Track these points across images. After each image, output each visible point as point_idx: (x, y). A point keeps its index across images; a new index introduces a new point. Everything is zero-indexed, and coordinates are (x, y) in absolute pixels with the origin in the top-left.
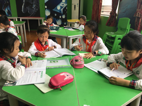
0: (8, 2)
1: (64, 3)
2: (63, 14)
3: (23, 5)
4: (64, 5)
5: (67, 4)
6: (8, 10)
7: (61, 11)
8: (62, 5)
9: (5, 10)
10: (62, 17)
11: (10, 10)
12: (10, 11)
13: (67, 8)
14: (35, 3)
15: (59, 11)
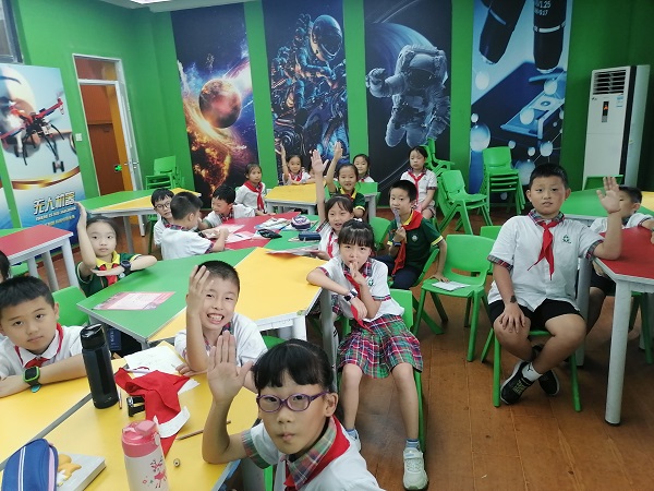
1: (552, 96)
2: (544, 140)
3: (392, 118)
4: (549, 103)
5: (563, 101)
7: (535, 129)
8: (542, 103)
9: (330, 140)
10: (538, 152)
11: (345, 140)
13: (562, 116)
14: (434, 109)
15: (525, 131)
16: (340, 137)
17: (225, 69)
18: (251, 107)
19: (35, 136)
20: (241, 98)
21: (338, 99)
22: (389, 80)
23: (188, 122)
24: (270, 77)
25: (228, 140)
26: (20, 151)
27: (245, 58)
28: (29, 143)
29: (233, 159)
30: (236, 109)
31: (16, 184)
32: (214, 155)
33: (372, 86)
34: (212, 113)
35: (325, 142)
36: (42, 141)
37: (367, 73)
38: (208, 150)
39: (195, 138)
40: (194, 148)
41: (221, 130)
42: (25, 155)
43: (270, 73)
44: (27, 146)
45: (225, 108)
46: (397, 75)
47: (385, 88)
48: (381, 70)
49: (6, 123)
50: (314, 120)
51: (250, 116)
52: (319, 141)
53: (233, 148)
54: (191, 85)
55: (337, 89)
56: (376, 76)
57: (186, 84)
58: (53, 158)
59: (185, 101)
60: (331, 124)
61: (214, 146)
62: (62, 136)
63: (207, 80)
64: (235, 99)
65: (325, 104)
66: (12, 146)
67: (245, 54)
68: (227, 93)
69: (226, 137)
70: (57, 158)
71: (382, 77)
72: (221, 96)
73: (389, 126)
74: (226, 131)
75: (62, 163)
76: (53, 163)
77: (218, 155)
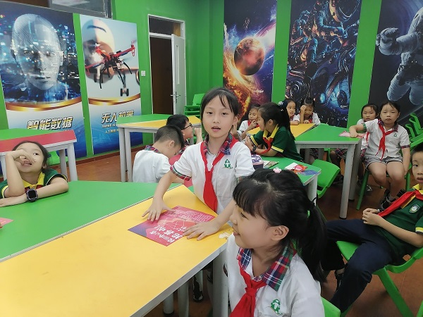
0: (347, 69)
3: (397, 74)
6: (342, 92)
9: (333, 91)
11: (347, 92)
12: (348, 95)
16: (343, 89)
17: (257, 29)
18: (272, 60)
19: (111, 69)
20: (265, 52)
21: (347, 54)
22: (401, 39)
23: (225, 69)
24: (290, 36)
25: (250, 85)
26: (98, 78)
27: (273, 21)
28: (105, 74)
29: (252, 100)
30: (260, 61)
31: (91, 101)
32: (239, 95)
33: (382, 44)
34: (242, 63)
35: (328, 92)
37: (379, 32)
38: (235, 92)
39: (228, 82)
41: (246, 77)
42: (101, 81)
43: (291, 32)
45: (252, 60)
46: (410, 34)
47: (395, 47)
48: (394, 29)
49: (91, 58)
50: (322, 73)
51: (270, 66)
52: (324, 92)
53: (253, 92)
54: (232, 42)
55: (347, 46)
56: (388, 35)
57: (227, 42)
58: (122, 87)
59: (225, 54)
60: (336, 76)
61: (240, 89)
62: (130, 71)
63: (242, 38)
64: (260, 54)
65: (333, 59)
66: (93, 75)
67: (273, 17)
68: (255, 48)
69: (249, 82)
70: (125, 86)
71: (393, 36)
72: (251, 51)
73: (393, 81)
74: (251, 78)
75: (128, 90)
76: (121, 90)
77: (242, 96)
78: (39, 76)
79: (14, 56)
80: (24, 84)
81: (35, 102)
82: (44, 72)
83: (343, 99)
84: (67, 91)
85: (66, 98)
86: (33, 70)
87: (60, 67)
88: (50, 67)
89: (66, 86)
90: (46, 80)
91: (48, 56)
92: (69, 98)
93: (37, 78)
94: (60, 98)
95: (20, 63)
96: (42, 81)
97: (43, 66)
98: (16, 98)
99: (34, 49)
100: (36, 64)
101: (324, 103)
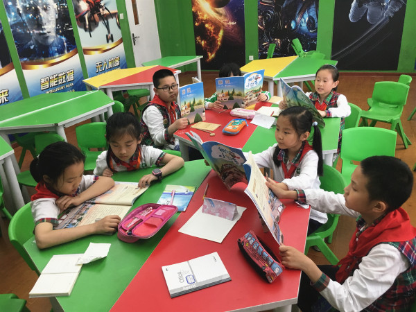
6: (310, 18)
9: (302, 17)
11: (315, 17)
12: (316, 20)
16: (311, 14)
19: (96, 15)
23: (193, 3)
25: (222, 18)
26: (87, 27)
28: (92, 22)
29: (225, 33)
31: (86, 51)
32: (211, 29)
35: (298, 19)
36: (100, 20)
38: (207, 26)
39: (198, 16)
40: (196, 24)
41: (217, 9)
42: (90, 30)
44: (92, 24)
49: (79, 7)
52: (294, 18)
53: (225, 24)
58: (107, 33)
60: (304, 3)
61: (212, 22)
62: (111, 15)
66: (82, 24)
69: (220, 15)
70: (109, 32)
73: (353, 5)
74: (221, 10)
75: (112, 35)
76: (107, 36)
77: (214, 30)
78: (41, 32)
79: (20, 15)
80: (32, 42)
81: (43, 59)
82: (45, 27)
83: (312, 24)
84: (65, 44)
85: (66, 51)
86: (36, 26)
87: (57, 20)
88: (49, 21)
89: (64, 38)
90: (48, 34)
91: (45, 9)
92: (68, 51)
93: (40, 34)
94: (61, 52)
95: (26, 21)
96: (44, 37)
97: (44, 21)
98: (28, 57)
99: (34, 5)
100: (38, 19)
101: (294, 30)
